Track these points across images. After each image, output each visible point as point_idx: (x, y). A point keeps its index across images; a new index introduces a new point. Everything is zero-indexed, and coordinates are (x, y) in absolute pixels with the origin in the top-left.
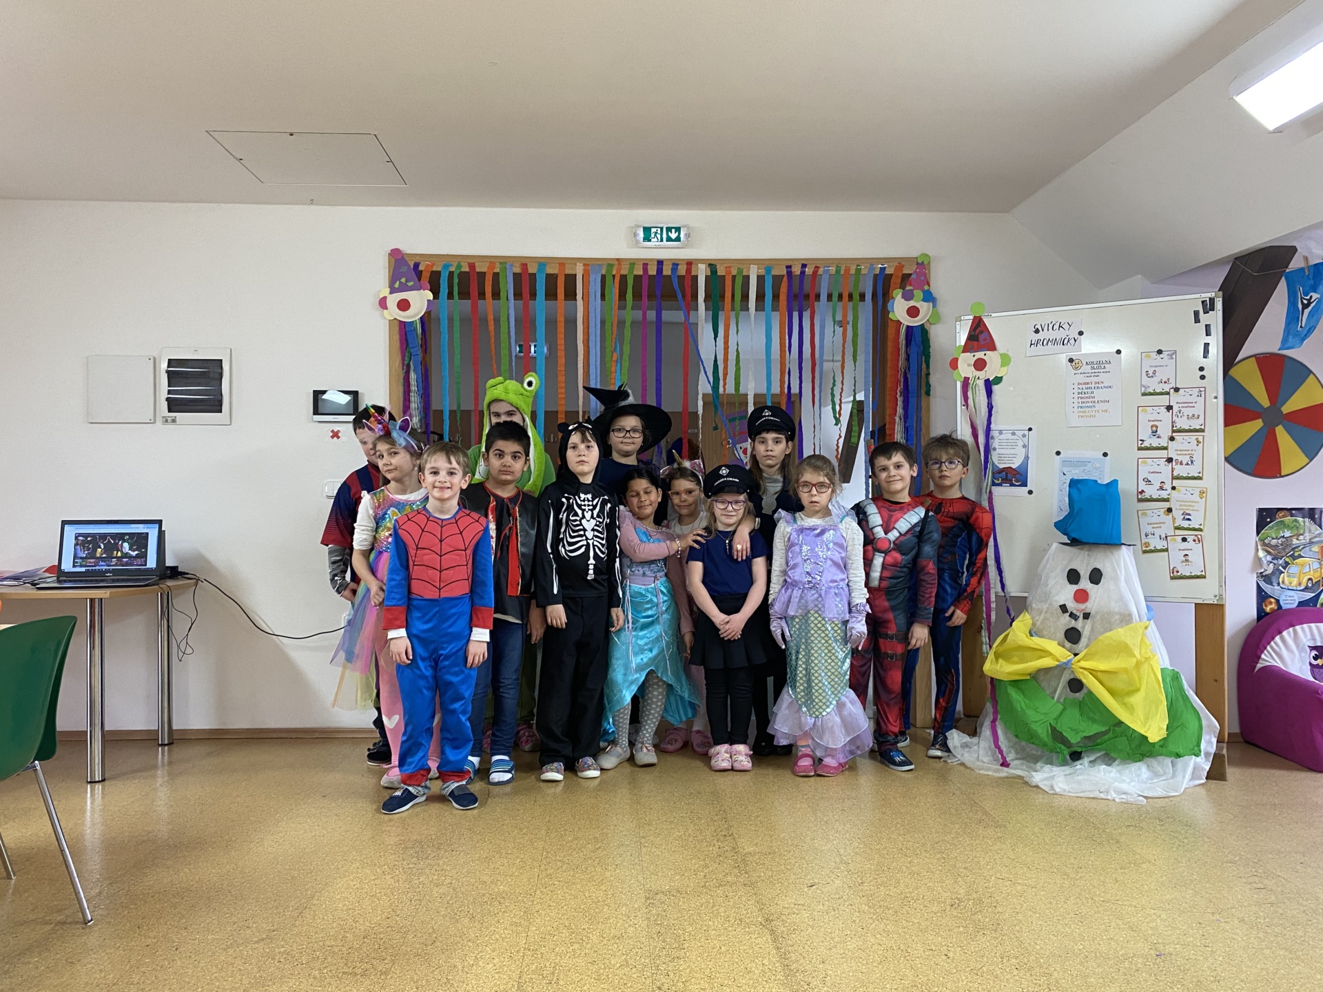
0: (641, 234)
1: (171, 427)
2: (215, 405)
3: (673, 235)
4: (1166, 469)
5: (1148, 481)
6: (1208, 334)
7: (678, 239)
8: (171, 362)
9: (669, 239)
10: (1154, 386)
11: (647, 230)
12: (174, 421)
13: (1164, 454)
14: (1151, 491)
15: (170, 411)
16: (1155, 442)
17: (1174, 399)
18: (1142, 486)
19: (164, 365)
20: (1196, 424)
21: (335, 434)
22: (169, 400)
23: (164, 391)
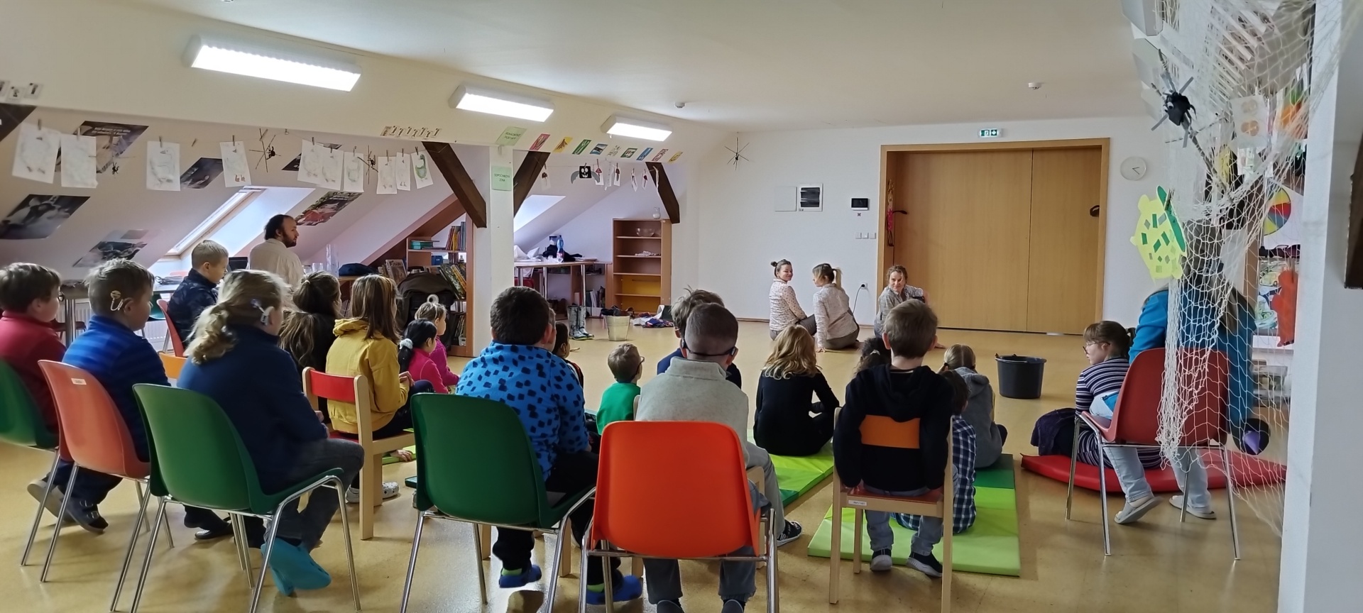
0: (981, 133)
1: (801, 212)
2: (816, 204)
3: (994, 133)
7: (996, 135)
8: (802, 189)
9: (992, 135)
11: (983, 132)
12: (803, 210)
15: (802, 206)
19: (800, 190)
21: (859, 215)
22: (801, 203)
23: (800, 199)
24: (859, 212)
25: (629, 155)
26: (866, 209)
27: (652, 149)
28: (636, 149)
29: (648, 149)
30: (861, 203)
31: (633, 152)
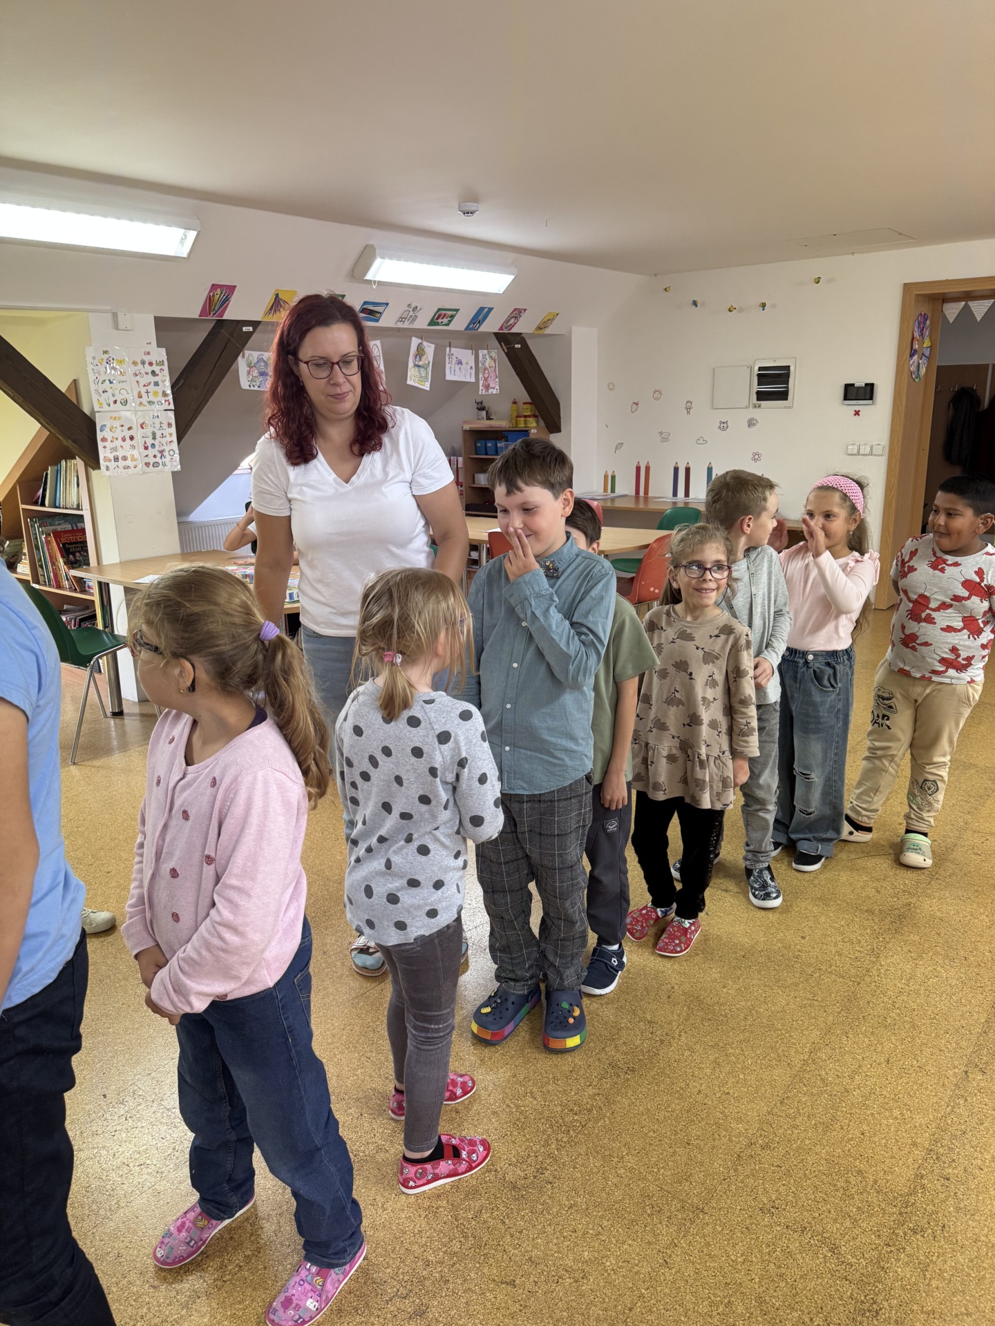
1: (757, 410)
2: (783, 395)
8: (760, 369)
12: (759, 406)
15: (758, 400)
19: (756, 371)
21: (857, 413)
22: (758, 393)
23: (756, 388)
24: (857, 408)
25: (445, 321)
26: (870, 402)
27: (490, 309)
28: (457, 310)
29: (482, 309)
30: (858, 393)
31: (452, 317)
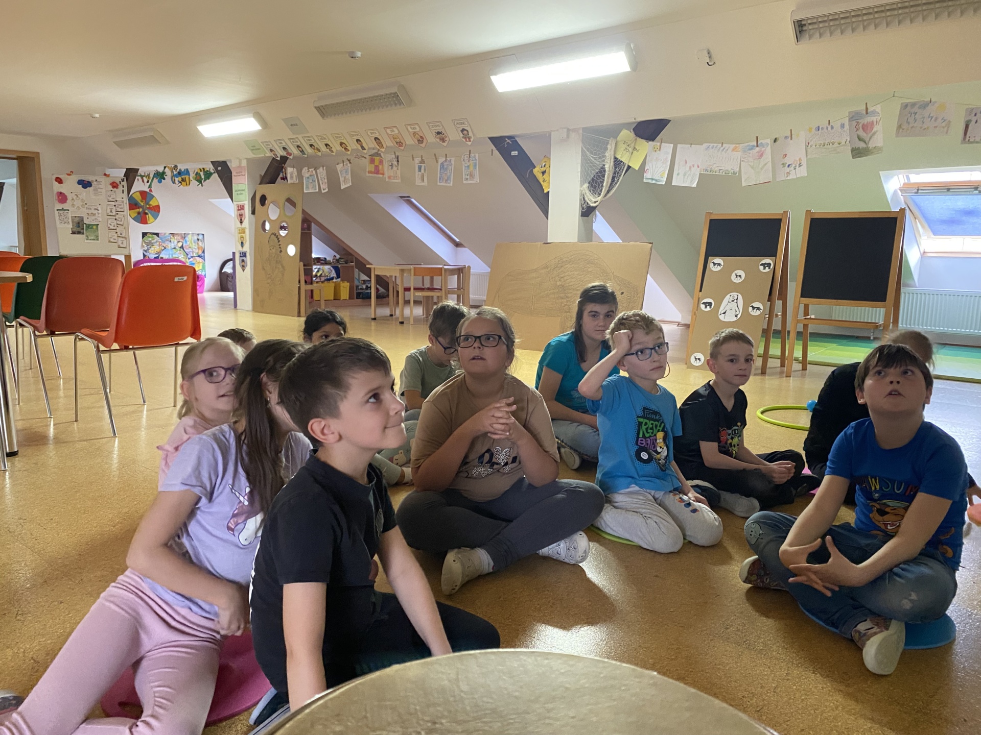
4: (115, 222)
5: (110, 224)
6: (123, 187)
10: (110, 199)
13: (114, 217)
14: (112, 227)
16: (111, 214)
17: (116, 203)
18: (109, 226)
20: (122, 210)
